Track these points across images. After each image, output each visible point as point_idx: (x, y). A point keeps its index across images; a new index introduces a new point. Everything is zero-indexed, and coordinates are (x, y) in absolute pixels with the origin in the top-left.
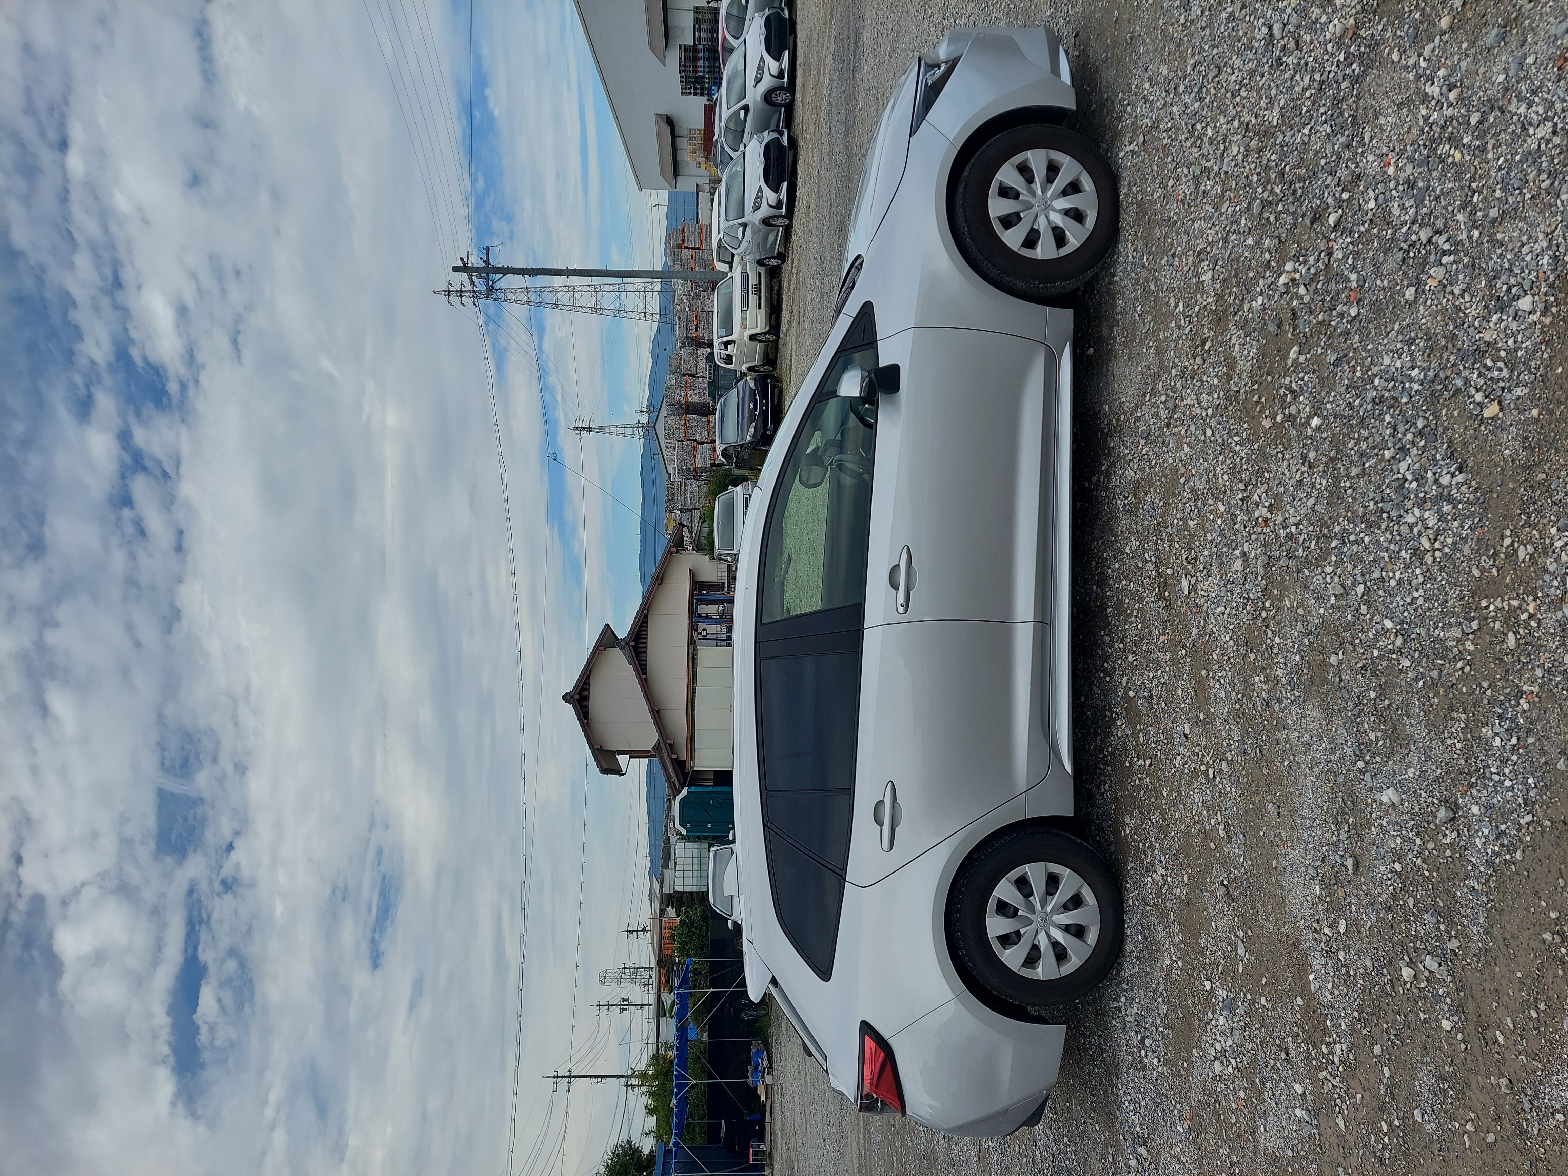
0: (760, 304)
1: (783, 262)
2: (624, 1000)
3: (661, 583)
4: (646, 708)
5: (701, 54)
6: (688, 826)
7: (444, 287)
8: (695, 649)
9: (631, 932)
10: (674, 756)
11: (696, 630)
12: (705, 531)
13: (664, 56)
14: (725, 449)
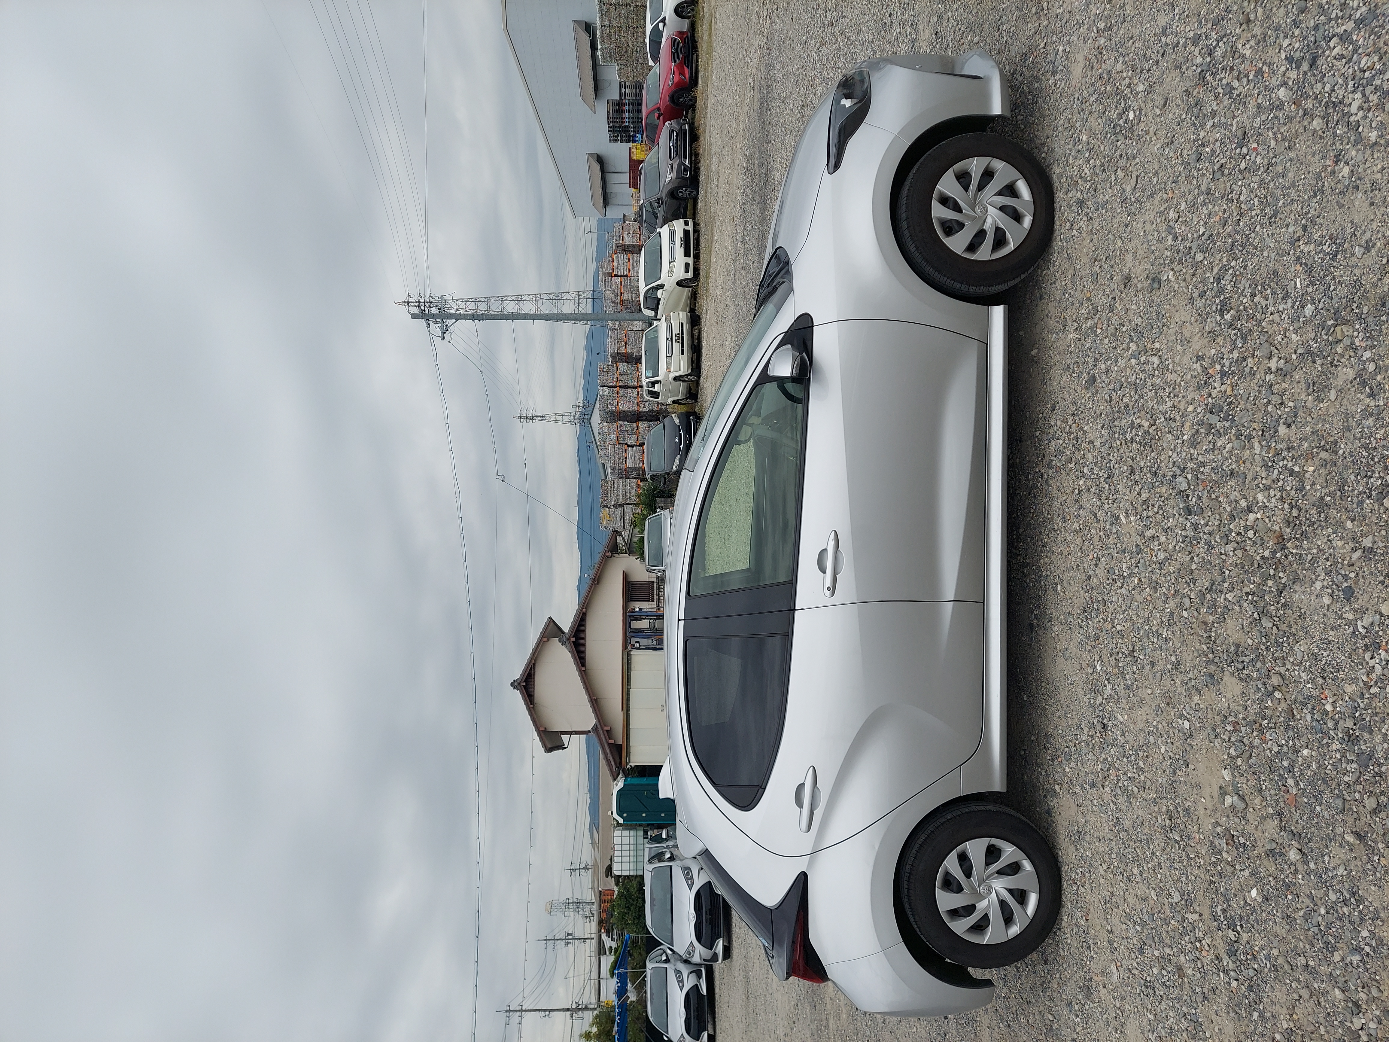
0: (683, 351)
2: (569, 935)
3: (598, 584)
4: (585, 698)
5: (626, 108)
6: (625, 815)
8: (629, 655)
9: (574, 870)
10: (611, 741)
11: (630, 643)
12: (636, 539)
13: (595, 105)
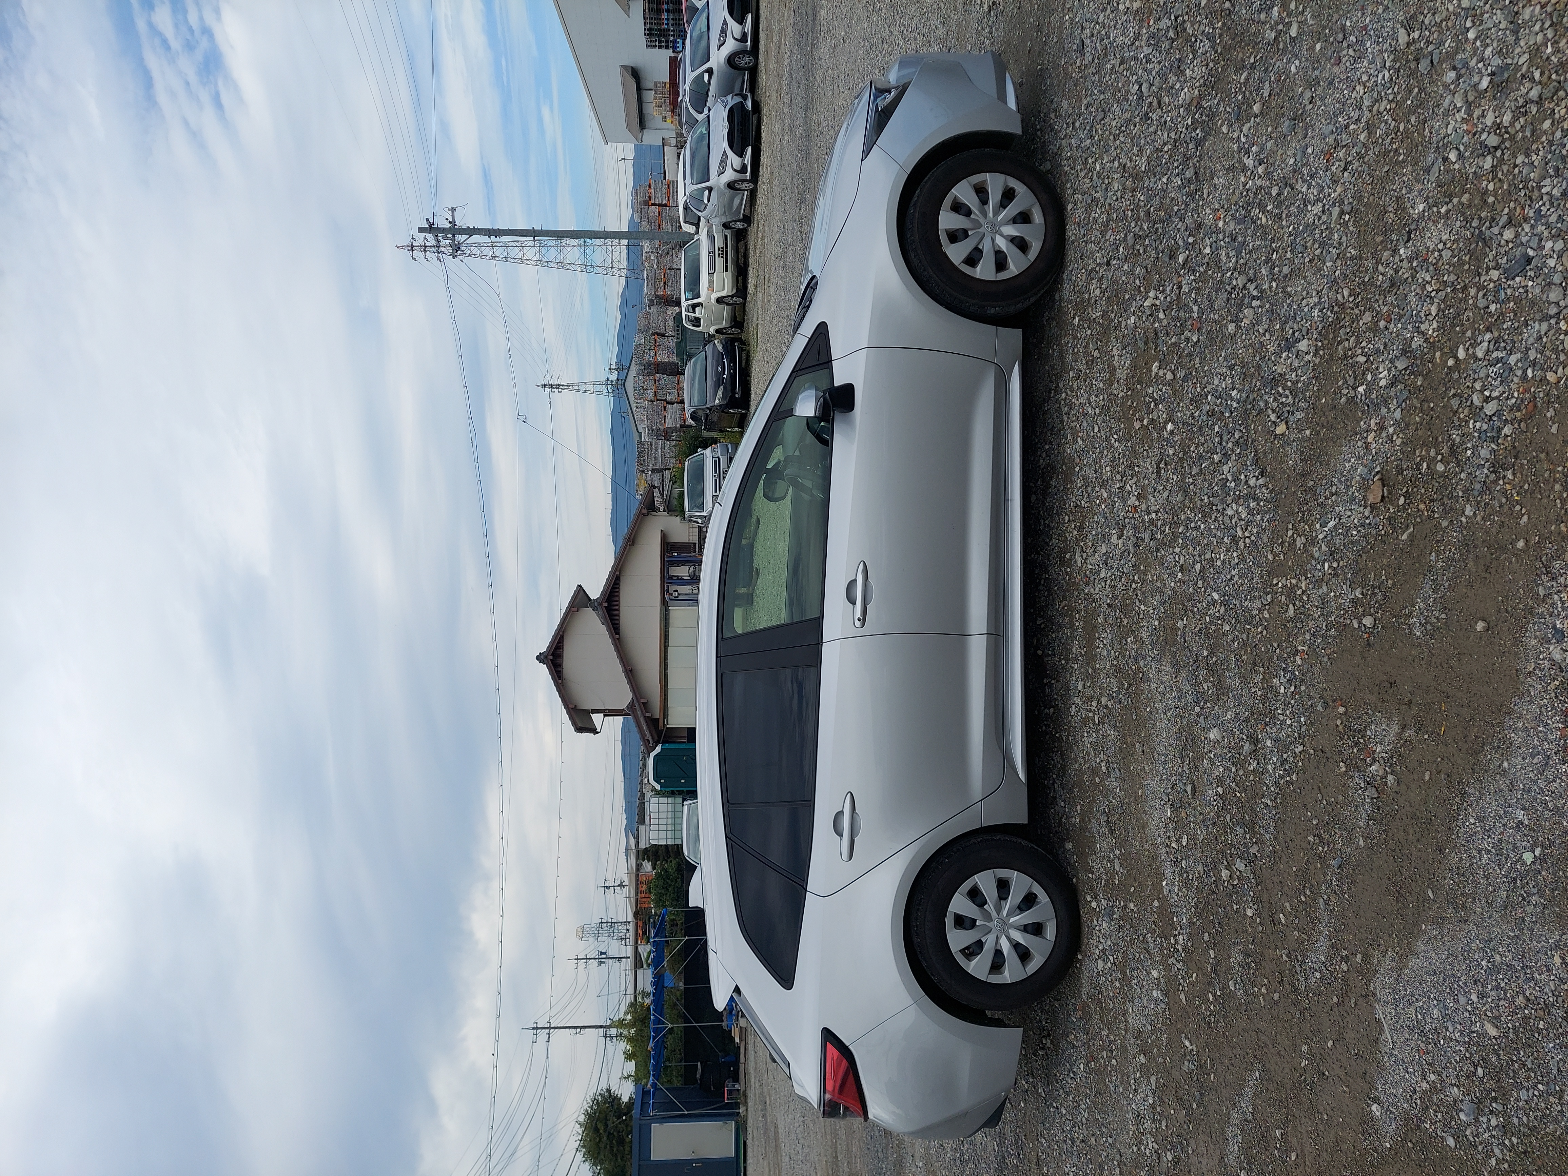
0: (727, 267)
1: (749, 225)
2: (602, 953)
3: (633, 544)
4: (620, 668)
5: (665, 6)
6: (662, 781)
7: (407, 241)
8: (667, 610)
9: (608, 887)
10: (648, 715)
11: (668, 592)
12: (676, 492)
13: (629, 7)
14: (694, 412)
